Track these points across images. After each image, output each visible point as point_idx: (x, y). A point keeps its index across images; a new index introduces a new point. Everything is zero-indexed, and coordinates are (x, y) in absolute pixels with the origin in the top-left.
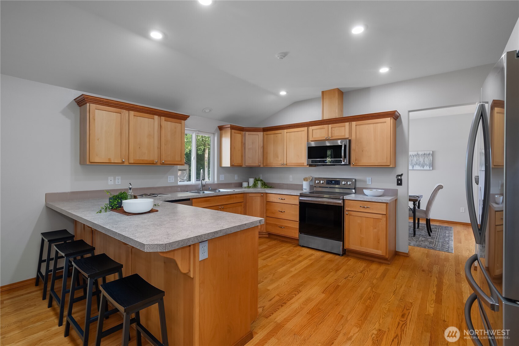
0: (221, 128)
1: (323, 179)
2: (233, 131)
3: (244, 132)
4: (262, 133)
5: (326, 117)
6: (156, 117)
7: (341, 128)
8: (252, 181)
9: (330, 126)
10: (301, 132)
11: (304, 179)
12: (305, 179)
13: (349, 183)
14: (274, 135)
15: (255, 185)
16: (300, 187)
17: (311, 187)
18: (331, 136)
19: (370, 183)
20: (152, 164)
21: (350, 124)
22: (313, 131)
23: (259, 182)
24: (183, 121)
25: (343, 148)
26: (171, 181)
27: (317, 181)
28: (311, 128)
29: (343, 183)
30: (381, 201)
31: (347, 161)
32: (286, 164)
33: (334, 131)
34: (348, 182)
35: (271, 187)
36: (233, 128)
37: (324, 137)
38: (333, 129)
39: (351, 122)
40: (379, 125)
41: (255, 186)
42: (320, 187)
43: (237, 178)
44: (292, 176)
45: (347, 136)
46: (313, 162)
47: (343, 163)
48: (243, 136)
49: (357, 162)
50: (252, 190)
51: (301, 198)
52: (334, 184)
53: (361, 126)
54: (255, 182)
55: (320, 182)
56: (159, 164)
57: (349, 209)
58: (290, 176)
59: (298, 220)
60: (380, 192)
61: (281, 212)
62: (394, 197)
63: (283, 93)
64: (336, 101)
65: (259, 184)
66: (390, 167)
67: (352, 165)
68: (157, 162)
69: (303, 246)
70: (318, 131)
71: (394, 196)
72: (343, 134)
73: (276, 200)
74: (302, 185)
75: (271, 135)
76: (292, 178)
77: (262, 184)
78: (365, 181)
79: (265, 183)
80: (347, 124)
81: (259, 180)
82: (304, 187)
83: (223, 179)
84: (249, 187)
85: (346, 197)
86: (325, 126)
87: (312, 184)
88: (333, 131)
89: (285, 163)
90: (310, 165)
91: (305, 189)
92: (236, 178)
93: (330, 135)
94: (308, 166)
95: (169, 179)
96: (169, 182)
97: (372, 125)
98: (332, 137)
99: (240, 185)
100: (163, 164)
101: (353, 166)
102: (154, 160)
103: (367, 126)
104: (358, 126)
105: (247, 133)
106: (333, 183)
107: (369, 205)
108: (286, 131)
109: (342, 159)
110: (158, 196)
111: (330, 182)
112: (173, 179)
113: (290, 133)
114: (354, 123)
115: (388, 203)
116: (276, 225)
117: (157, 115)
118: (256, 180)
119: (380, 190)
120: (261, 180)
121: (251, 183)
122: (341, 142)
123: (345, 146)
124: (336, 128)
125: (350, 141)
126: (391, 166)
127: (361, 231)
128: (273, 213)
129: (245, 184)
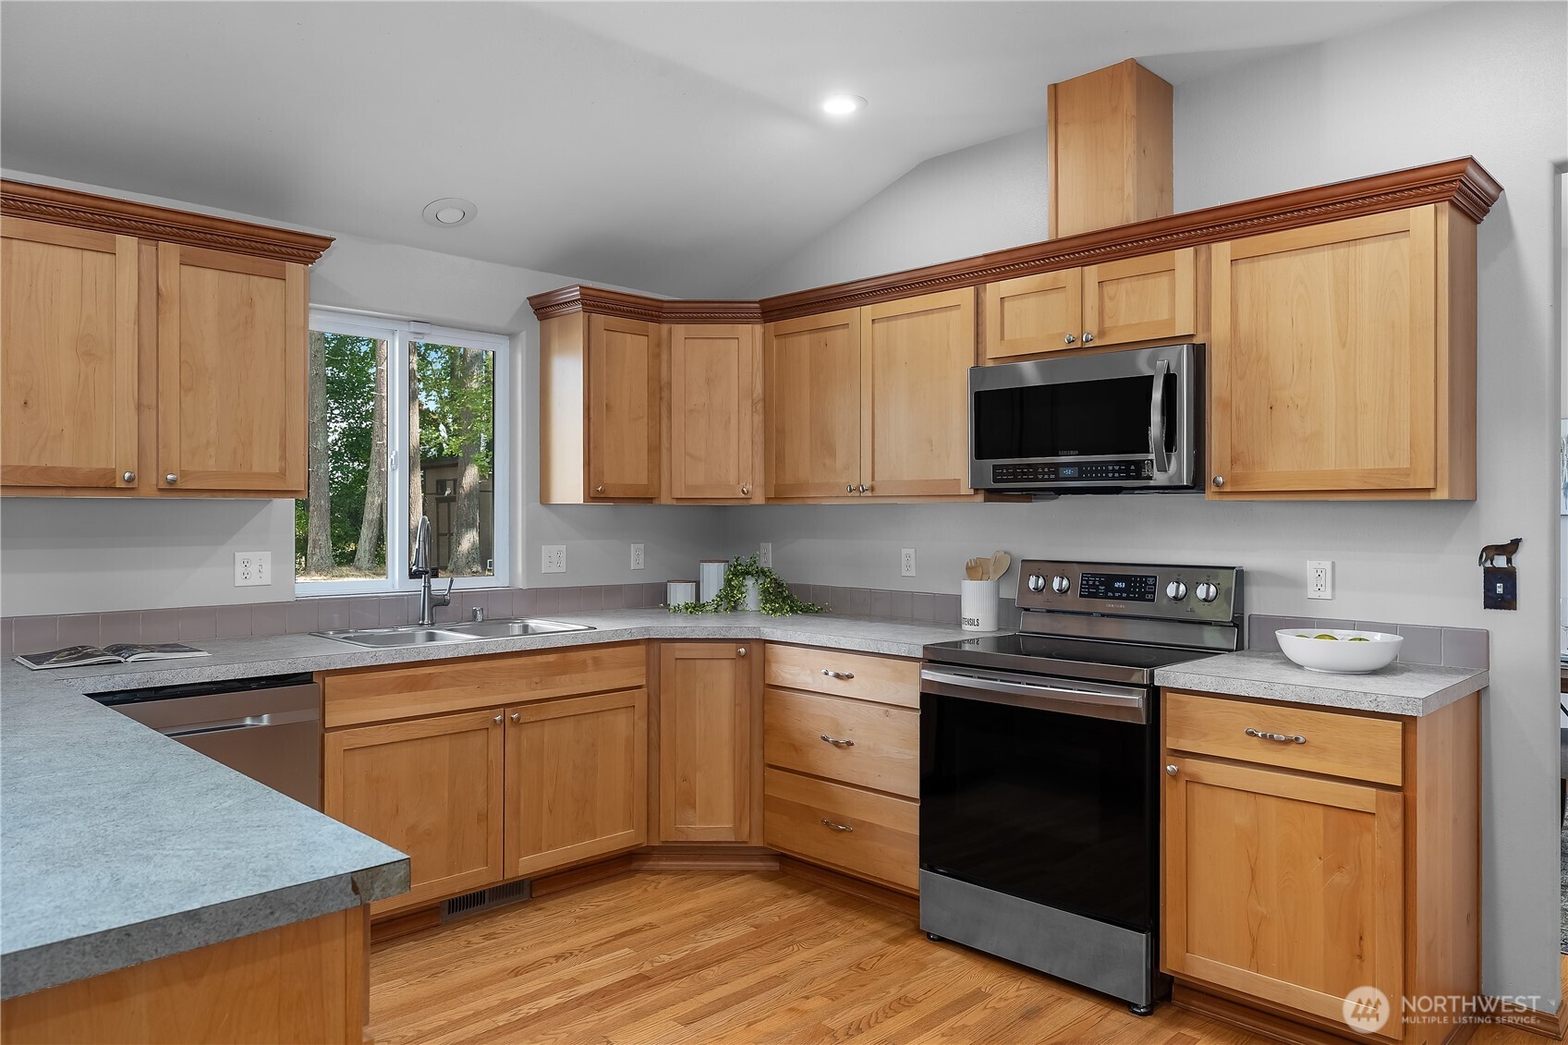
0: (543, 307)
1: (1060, 567)
2: (599, 319)
3: (665, 327)
4: (758, 329)
5: (1073, 225)
6: (127, 245)
7: (1150, 282)
8: (713, 576)
9: (1092, 272)
10: (943, 315)
11: (968, 568)
12: (975, 570)
13: (1201, 592)
14: (815, 335)
15: (726, 596)
16: (949, 609)
17: (1006, 610)
18: (1095, 332)
19: (1327, 594)
20: (106, 488)
21: (1202, 258)
22: (1007, 304)
23: (750, 582)
24: (294, 269)
25: (1157, 396)
26: (254, 580)
27: (1033, 579)
28: (994, 290)
29: (1171, 590)
30: (1372, 708)
31: (1179, 467)
32: (872, 489)
33: (1111, 299)
34: (1198, 584)
35: (807, 611)
36: (595, 303)
37: (1062, 335)
38: (1109, 289)
39: (1204, 247)
40: (1368, 249)
41: (730, 601)
42: (1048, 611)
43: (642, 561)
44: (911, 551)
45: (1184, 326)
46: (1001, 474)
47: (1159, 478)
48: (659, 345)
49: (1238, 470)
50: (709, 625)
51: (930, 675)
52: (1120, 598)
53: (1263, 264)
54: (728, 581)
55: (1048, 582)
56: (148, 489)
57: (1186, 745)
58: (904, 551)
59: (915, 791)
60: (1380, 645)
61: (836, 744)
62: (1461, 678)
63: (839, 106)
64: (1123, 137)
65: (751, 592)
66: (1433, 496)
67: (1211, 489)
68: (131, 480)
69: (942, 941)
70: (1031, 302)
71: (1457, 672)
72: (1165, 316)
73: (809, 679)
74: (957, 600)
75: (802, 337)
76: (912, 562)
77: (765, 591)
78: (1294, 583)
79: (780, 585)
80: (1184, 257)
81: (748, 573)
82: (968, 612)
83: (556, 564)
84: (697, 607)
85: (1169, 676)
86: (1068, 276)
87: (1010, 592)
88: (1106, 299)
89: (867, 483)
90: (993, 495)
91: (971, 622)
92: (636, 562)
93: (1091, 326)
94: (980, 497)
95: (239, 569)
96: (239, 581)
97: (1325, 256)
98: (1102, 333)
99: (655, 598)
100: (172, 488)
101: (1217, 498)
102: (114, 471)
103: (1295, 264)
104: (1243, 268)
105: (680, 330)
106: (1119, 590)
107: (1296, 724)
108: (868, 311)
109: (1152, 456)
110: (130, 659)
111: (1102, 583)
112: (267, 568)
113: (892, 323)
114: (1222, 251)
115: (1414, 718)
116: (810, 814)
117: (134, 235)
118: (737, 573)
119: (1378, 637)
120: (762, 573)
121: (711, 590)
122: (1152, 362)
123: (1170, 381)
124: (1125, 286)
125: (1200, 355)
126: (1442, 494)
127: (1253, 879)
128: (794, 746)
129: (680, 594)
